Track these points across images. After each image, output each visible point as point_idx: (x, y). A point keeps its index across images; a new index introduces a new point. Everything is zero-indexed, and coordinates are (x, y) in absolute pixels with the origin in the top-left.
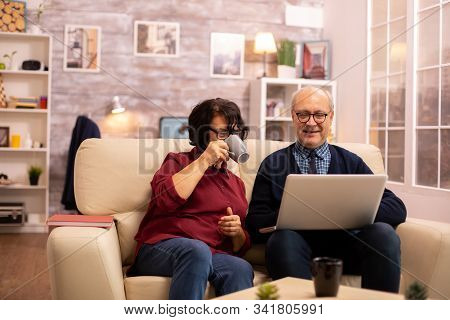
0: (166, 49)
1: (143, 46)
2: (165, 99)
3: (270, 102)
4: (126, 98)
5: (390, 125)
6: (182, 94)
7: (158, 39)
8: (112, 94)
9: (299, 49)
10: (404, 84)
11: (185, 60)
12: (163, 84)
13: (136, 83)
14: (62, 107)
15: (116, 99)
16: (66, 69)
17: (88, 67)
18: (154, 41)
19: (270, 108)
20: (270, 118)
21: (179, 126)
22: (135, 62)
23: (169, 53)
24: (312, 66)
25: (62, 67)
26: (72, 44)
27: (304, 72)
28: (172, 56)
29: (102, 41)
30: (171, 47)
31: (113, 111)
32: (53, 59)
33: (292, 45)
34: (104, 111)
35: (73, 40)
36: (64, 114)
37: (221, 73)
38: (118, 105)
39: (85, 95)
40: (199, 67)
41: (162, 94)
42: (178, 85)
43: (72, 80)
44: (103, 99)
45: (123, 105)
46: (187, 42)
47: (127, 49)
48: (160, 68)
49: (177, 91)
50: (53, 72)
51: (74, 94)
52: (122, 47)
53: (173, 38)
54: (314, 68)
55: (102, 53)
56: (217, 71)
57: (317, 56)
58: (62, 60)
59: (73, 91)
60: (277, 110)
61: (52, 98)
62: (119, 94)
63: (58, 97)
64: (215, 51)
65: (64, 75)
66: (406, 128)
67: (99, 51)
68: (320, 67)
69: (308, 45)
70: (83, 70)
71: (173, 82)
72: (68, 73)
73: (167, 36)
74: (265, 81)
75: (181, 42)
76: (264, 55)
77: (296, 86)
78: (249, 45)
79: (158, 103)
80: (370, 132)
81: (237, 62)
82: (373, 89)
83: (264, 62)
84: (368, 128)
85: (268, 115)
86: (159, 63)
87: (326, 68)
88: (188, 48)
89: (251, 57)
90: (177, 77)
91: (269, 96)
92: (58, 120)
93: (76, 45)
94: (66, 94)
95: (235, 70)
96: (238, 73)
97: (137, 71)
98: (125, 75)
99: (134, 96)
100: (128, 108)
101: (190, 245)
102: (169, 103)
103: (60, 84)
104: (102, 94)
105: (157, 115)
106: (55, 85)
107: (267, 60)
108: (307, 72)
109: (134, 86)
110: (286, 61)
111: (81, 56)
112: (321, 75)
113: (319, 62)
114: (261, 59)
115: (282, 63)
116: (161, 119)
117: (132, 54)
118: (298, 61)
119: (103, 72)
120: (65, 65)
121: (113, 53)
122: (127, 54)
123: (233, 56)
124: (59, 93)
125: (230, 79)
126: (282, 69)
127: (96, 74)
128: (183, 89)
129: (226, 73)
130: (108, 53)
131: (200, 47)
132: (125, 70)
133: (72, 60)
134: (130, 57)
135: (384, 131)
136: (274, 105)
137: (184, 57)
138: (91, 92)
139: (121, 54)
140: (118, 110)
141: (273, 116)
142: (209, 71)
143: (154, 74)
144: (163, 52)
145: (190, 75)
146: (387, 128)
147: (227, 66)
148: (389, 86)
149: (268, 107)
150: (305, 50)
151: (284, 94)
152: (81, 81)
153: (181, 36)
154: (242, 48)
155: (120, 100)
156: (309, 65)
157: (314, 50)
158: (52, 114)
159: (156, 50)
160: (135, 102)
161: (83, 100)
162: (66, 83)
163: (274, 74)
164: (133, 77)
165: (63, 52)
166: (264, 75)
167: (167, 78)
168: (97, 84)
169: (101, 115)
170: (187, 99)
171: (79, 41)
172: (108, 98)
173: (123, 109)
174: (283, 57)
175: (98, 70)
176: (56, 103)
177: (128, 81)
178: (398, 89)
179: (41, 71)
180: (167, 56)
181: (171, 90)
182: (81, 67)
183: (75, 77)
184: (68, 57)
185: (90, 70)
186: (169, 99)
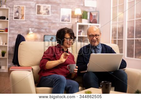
0: (46, 13)
1: (39, 12)
2: (46, 29)
3: (80, 30)
4: (33, 29)
5: (118, 38)
6: (51, 28)
7: (44, 10)
8: (28, 28)
9: (89, 14)
10: (123, 25)
11: (52, 17)
12: (45, 24)
14: (12, 32)
15: (30, 29)
16: (14, 19)
17: (21, 19)
18: (42, 11)
19: (80, 32)
20: (80, 36)
21: (50, 38)
22: (36, 17)
23: (47, 14)
24: (93, 19)
25: (13, 19)
26: (16, 11)
27: (90, 21)
28: (48, 15)
29: (26, 10)
30: (48, 12)
31: (29, 33)
32: (10, 16)
33: (87, 12)
34: (26, 33)
35: (16, 10)
36: (13, 34)
37: (64, 21)
38: (31, 31)
39: (20, 28)
40: (57, 19)
41: (45, 28)
42: (50, 25)
43: (16, 23)
44: (26, 29)
45: (32, 31)
46: (53, 11)
47: (34, 13)
48: (44, 19)
49: (50, 27)
50: (10, 20)
51: (16, 27)
52: (32, 13)
53: (49, 10)
54: (94, 20)
55: (26, 14)
56: (63, 20)
57: (95, 16)
58: (13, 16)
59: (16, 26)
60: (82, 33)
61: (9, 29)
62: (31, 28)
63: (11, 28)
64: (62, 14)
65: (13, 21)
66: (124, 39)
67: (25, 14)
68: (95, 20)
69: (92, 13)
70: (20, 20)
71: (48, 24)
72: (15, 21)
73: (47, 9)
74: (78, 24)
75: (51, 11)
76: (78, 16)
77: (88, 25)
78: (73, 12)
79: (43, 31)
80: (112, 40)
81: (69, 18)
82: (113, 27)
83: (78, 18)
84: (111, 39)
85: (79, 35)
86: (44, 18)
87: (97, 20)
88: (53, 13)
89: (74, 16)
90: (50, 22)
91: (79, 29)
92: (11, 36)
93: (17, 12)
94: (14, 27)
95: (68, 20)
96: (69, 21)
97: (37, 20)
98: (32, 22)
99: (36, 28)
100: (34, 32)
101: (59, 77)
102: (47, 31)
103: (12, 24)
105: (43, 35)
106: (10, 24)
107: (79, 17)
108: (91, 21)
110: (85, 17)
111: (19, 15)
112: (96, 22)
113: (95, 18)
114: (76, 17)
115: (83, 18)
116: (45, 36)
117: (35, 15)
118: (88, 18)
119: (25, 21)
120: (14, 18)
121: (29, 14)
122: (34, 15)
123: (68, 16)
125: (67, 23)
126: (83, 20)
127: (23, 21)
128: (52, 26)
129: (65, 21)
130: (27, 14)
131: (57, 13)
132: (33, 20)
133: (16, 16)
134: (35, 16)
135: (116, 40)
136: (81, 32)
137: (52, 16)
138: (22, 27)
139: (32, 14)
140: (31, 32)
141: (80, 35)
142: (60, 20)
143: (42, 21)
144: (45, 14)
145: (54, 22)
146: (117, 39)
147: (66, 19)
148: (118, 26)
149: (79, 32)
150: (91, 14)
151: (84, 28)
152: (19, 23)
153: (51, 9)
154: (70, 13)
155: (31, 29)
156: (92, 19)
157: (94, 14)
158: (9, 34)
159: (43, 14)
160: (36, 30)
162: (14, 24)
163: (81, 22)
164: (36, 22)
165: (13, 14)
166: (78, 22)
167: (47, 22)
168: (24, 24)
169: (25, 34)
170: (53, 29)
171: (18, 10)
172: (27, 29)
174: (83, 16)
175: (24, 20)
176: (10, 30)
178: (121, 27)
179: (6, 20)
180: (46, 15)
181: (48, 26)
182: (19, 19)
184: (15, 16)
185: (22, 20)
186: (47, 29)
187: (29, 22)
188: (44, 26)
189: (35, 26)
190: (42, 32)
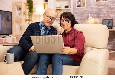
2: (104, 14)
4: (93, 14)
8: (89, 13)
11: (110, 2)
12: (104, 10)
13: (96, 10)
15: (90, 15)
16: (77, 7)
21: (108, 22)
22: (96, 4)
31: (89, 18)
43: (78, 10)
44: (87, 15)
49: (108, 12)
50: (74, 8)
51: (79, 14)
55: (86, 2)
58: (76, 5)
59: (79, 13)
62: (91, 13)
65: (77, 9)
71: (107, 9)
72: (78, 8)
79: (102, 15)
86: (103, 4)
93: (80, 1)
94: (77, 14)
98: (93, 8)
102: (106, 15)
103: (75, 11)
104: (86, 14)
105: (102, 19)
109: (95, 11)
111: (81, 3)
116: (103, 20)
117: (95, 2)
119: (86, 8)
121: (89, 2)
124: (75, 14)
128: (110, 11)
132: (93, 6)
138: (83, 13)
139: (92, 2)
143: (101, 7)
144: (103, 1)
152: (81, 10)
160: (96, 15)
161: (81, 15)
162: (77, 11)
164: (95, 8)
165: (76, 3)
167: (105, 8)
168: (85, 11)
170: (111, 14)
173: (92, 18)
177: (94, 10)
179: (69, 8)
180: (105, 2)
181: (106, 11)
182: (81, 6)
183: (79, 9)
184: (78, 4)
185: (83, 7)
186: (106, 14)
187: (89, 9)
188: (103, 12)
189: (95, 12)
190: (101, 17)
